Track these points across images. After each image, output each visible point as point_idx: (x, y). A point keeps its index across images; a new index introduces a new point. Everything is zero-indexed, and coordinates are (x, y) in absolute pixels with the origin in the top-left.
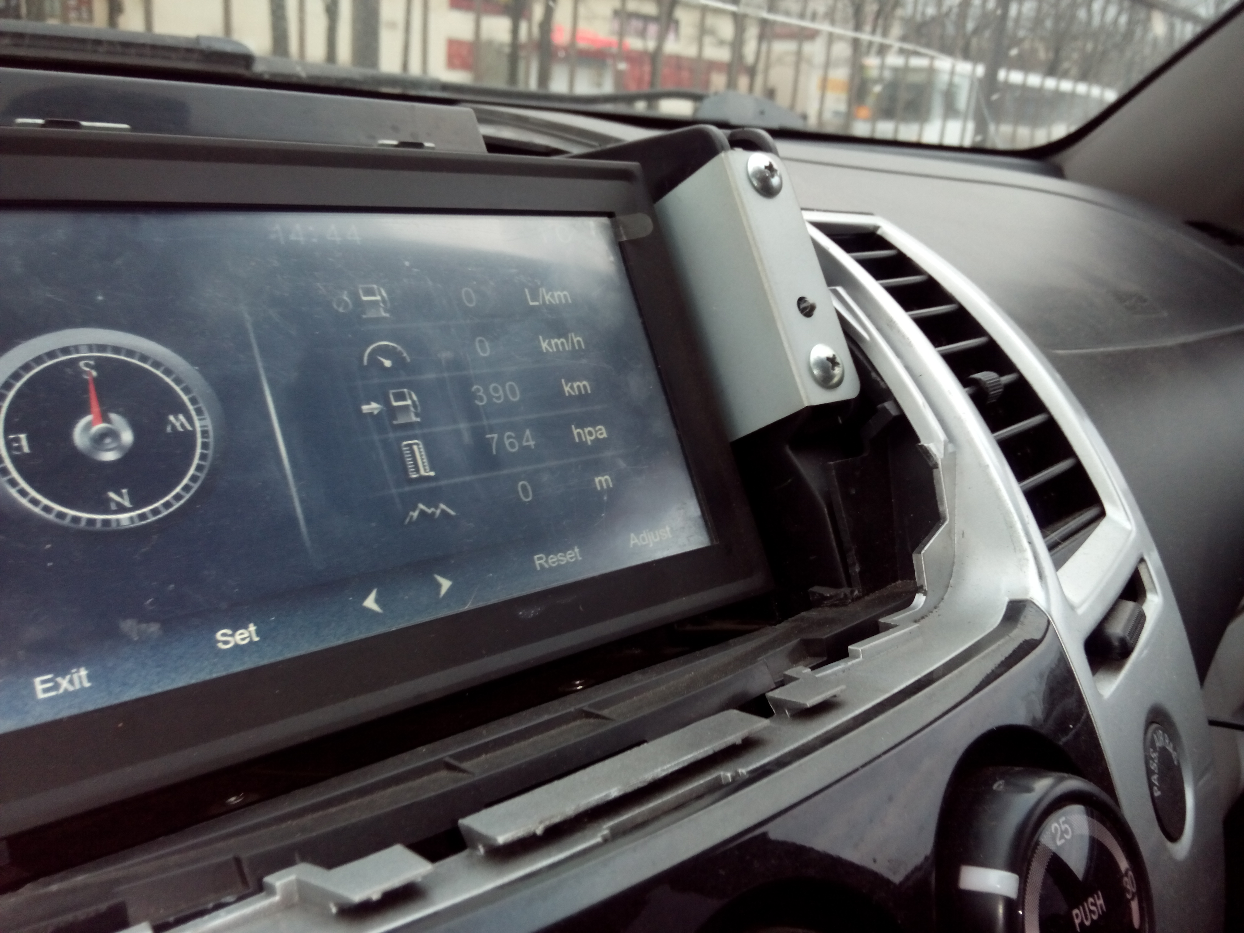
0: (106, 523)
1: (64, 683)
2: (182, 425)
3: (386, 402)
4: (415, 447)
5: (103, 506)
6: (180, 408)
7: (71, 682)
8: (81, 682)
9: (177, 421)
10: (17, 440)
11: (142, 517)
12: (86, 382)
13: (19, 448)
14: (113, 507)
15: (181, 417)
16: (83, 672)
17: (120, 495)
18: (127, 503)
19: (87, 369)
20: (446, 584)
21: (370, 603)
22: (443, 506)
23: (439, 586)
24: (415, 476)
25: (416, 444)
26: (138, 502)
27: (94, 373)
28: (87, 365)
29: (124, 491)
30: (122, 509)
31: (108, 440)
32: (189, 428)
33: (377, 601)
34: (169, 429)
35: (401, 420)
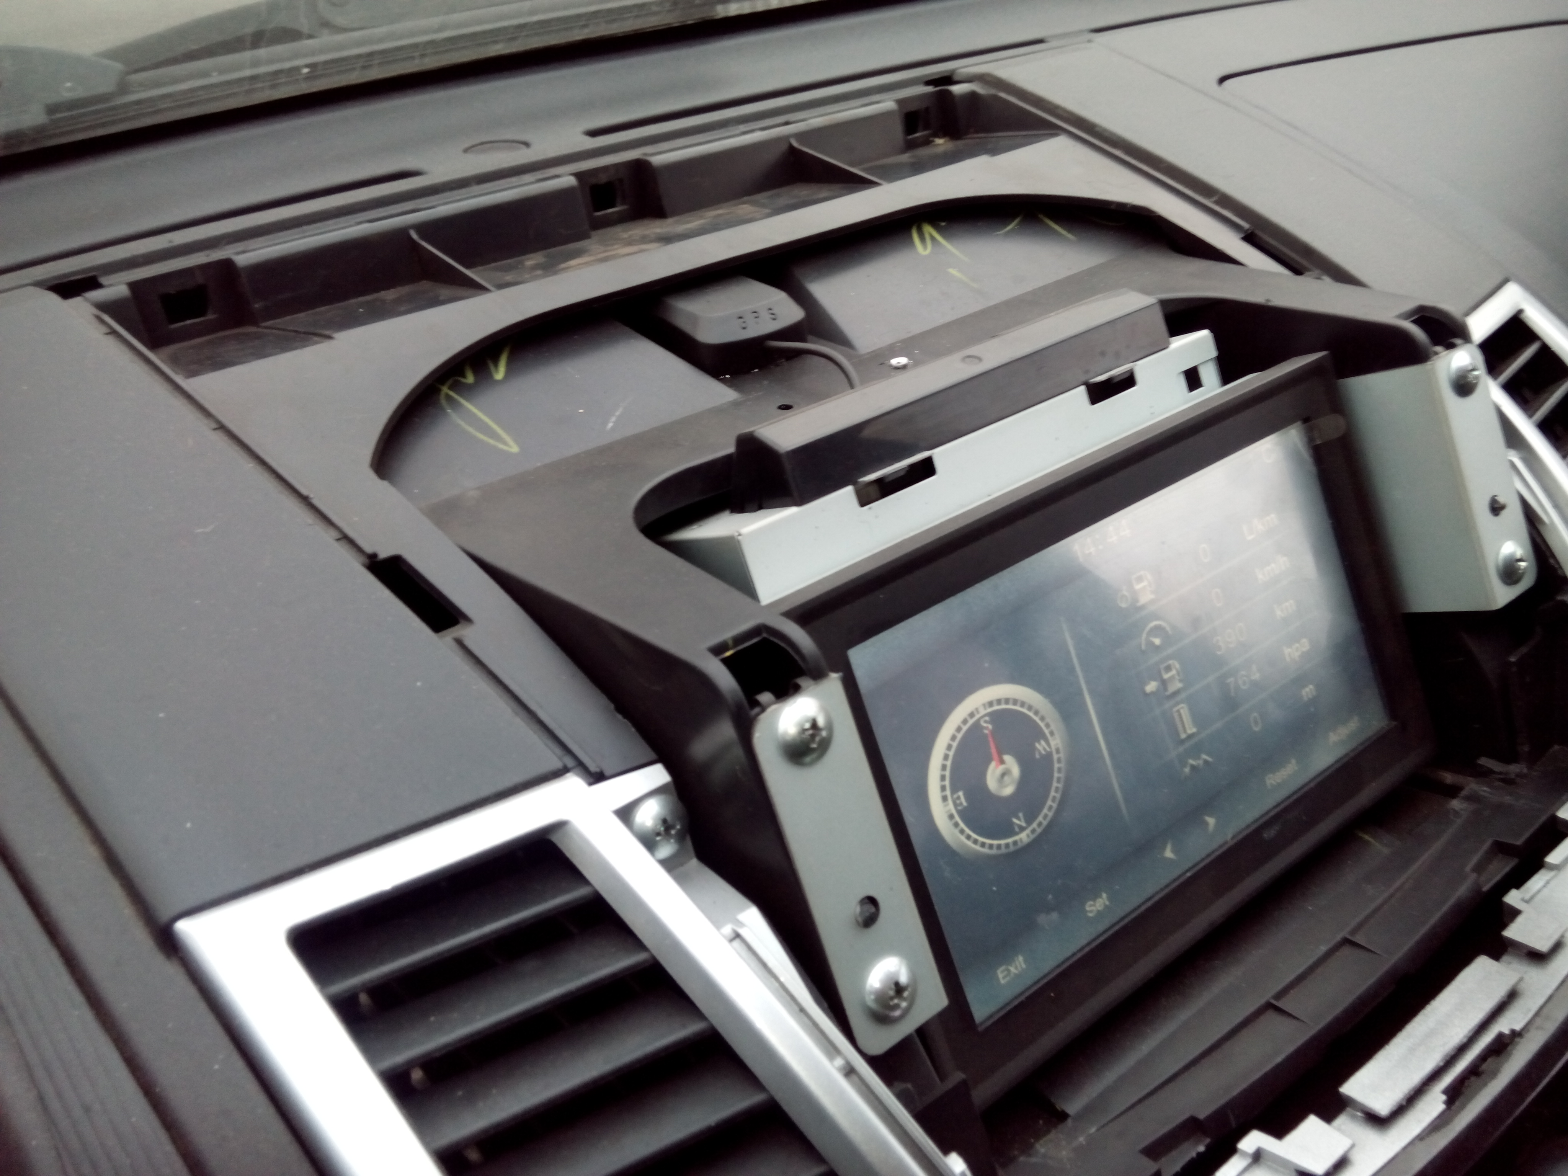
0: (1015, 843)
1: (1012, 969)
2: (1045, 749)
3: (1160, 677)
4: (1182, 711)
5: (1011, 831)
6: (1042, 736)
7: (1016, 968)
8: (1021, 966)
9: (1041, 746)
10: (959, 798)
11: (1033, 831)
12: (986, 735)
13: (961, 804)
14: (1017, 829)
15: (1043, 743)
16: (1021, 958)
17: (1019, 819)
18: (1023, 824)
19: (985, 725)
20: (1211, 821)
21: (1169, 854)
22: (1204, 757)
23: (1207, 824)
24: (1183, 736)
25: (1182, 708)
26: (1029, 821)
27: (990, 726)
28: (986, 722)
29: (1021, 815)
30: (1022, 829)
31: (1006, 778)
32: (1048, 749)
33: (1174, 851)
34: (1037, 756)
35: (1172, 689)
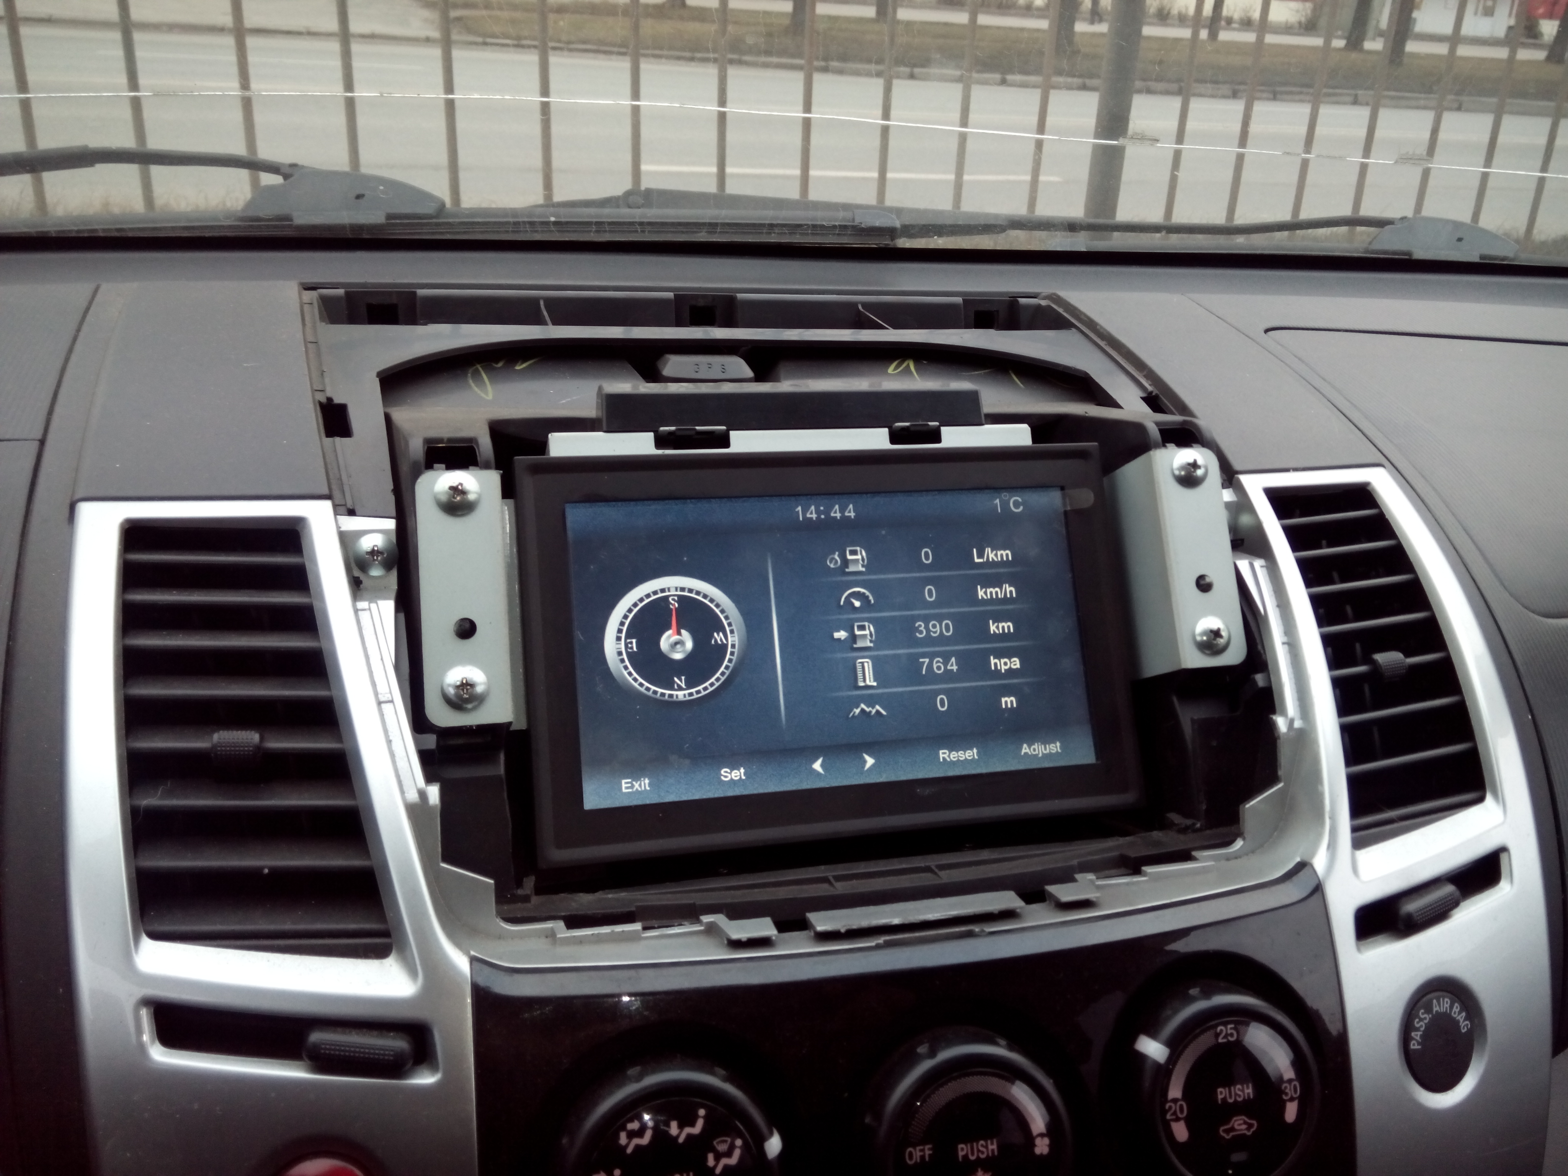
0: (671, 696)
1: (637, 785)
2: (721, 640)
3: (851, 631)
4: (866, 664)
5: (670, 686)
6: (721, 628)
7: (640, 785)
8: (645, 787)
9: (718, 637)
10: (631, 643)
11: (691, 694)
12: (672, 610)
13: (632, 648)
14: (676, 687)
15: (721, 634)
16: (647, 781)
17: (681, 681)
18: (683, 686)
19: (673, 602)
20: (870, 761)
21: (817, 766)
22: (878, 707)
23: (865, 762)
24: (861, 684)
25: (867, 662)
26: (690, 685)
27: (677, 605)
28: (673, 600)
29: (683, 678)
30: (680, 688)
31: (678, 646)
32: (725, 642)
33: (822, 766)
34: (713, 642)
35: (860, 644)
